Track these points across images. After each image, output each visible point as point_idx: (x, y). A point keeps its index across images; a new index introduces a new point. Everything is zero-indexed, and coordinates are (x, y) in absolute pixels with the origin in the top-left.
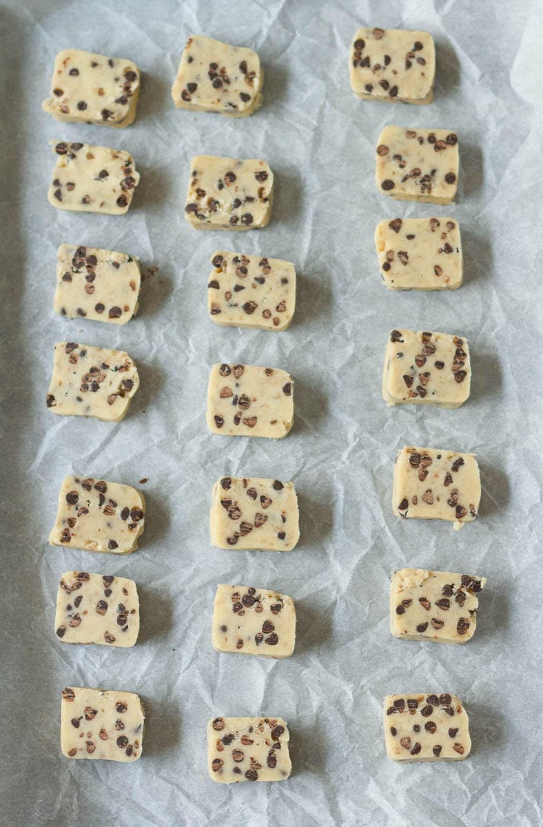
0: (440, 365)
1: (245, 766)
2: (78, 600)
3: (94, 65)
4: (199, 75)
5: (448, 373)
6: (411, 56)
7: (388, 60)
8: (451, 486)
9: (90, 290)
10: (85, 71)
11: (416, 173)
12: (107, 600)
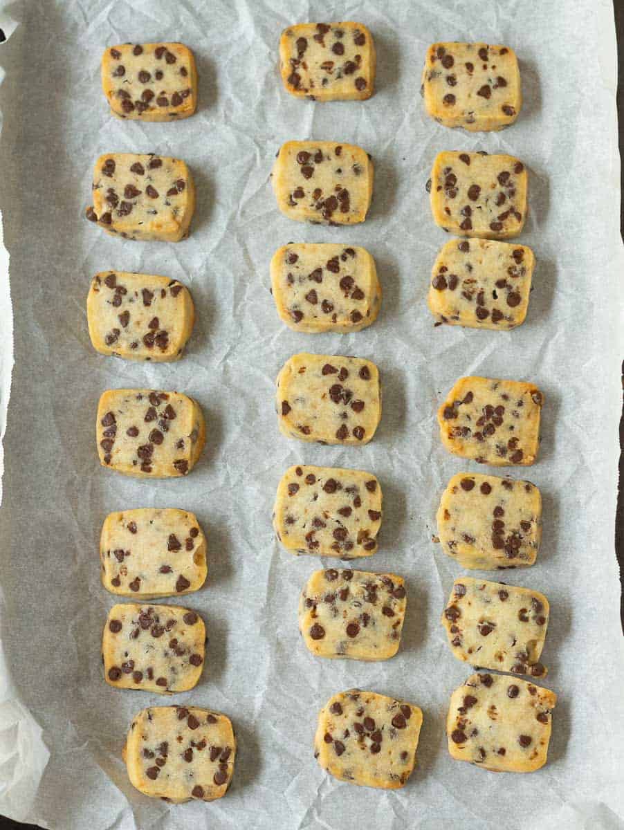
0: (134, 432)
1: (330, 39)
2: (501, 200)
3: (502, 752)
4: (392, 737)
5: (123, 424)
6: (161, 763)
7: (188, 756)
8: (120, 310)
9: (499, 511)
10: (512, 744)
11: (157, 633)
12: (468, 202)
